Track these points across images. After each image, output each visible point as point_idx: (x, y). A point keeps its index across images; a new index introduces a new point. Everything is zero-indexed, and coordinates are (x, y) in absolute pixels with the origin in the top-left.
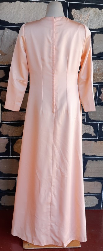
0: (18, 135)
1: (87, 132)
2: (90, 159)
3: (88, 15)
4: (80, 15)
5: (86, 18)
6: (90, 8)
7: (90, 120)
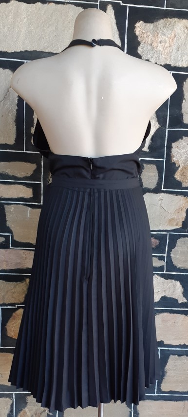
0: (17, 302)
1: (168, 294)
2: (174, 353)
3: (173, 35)
4: (155, 34)
5: (168, 41)
6: (176, 19)
7: (174, 268)
